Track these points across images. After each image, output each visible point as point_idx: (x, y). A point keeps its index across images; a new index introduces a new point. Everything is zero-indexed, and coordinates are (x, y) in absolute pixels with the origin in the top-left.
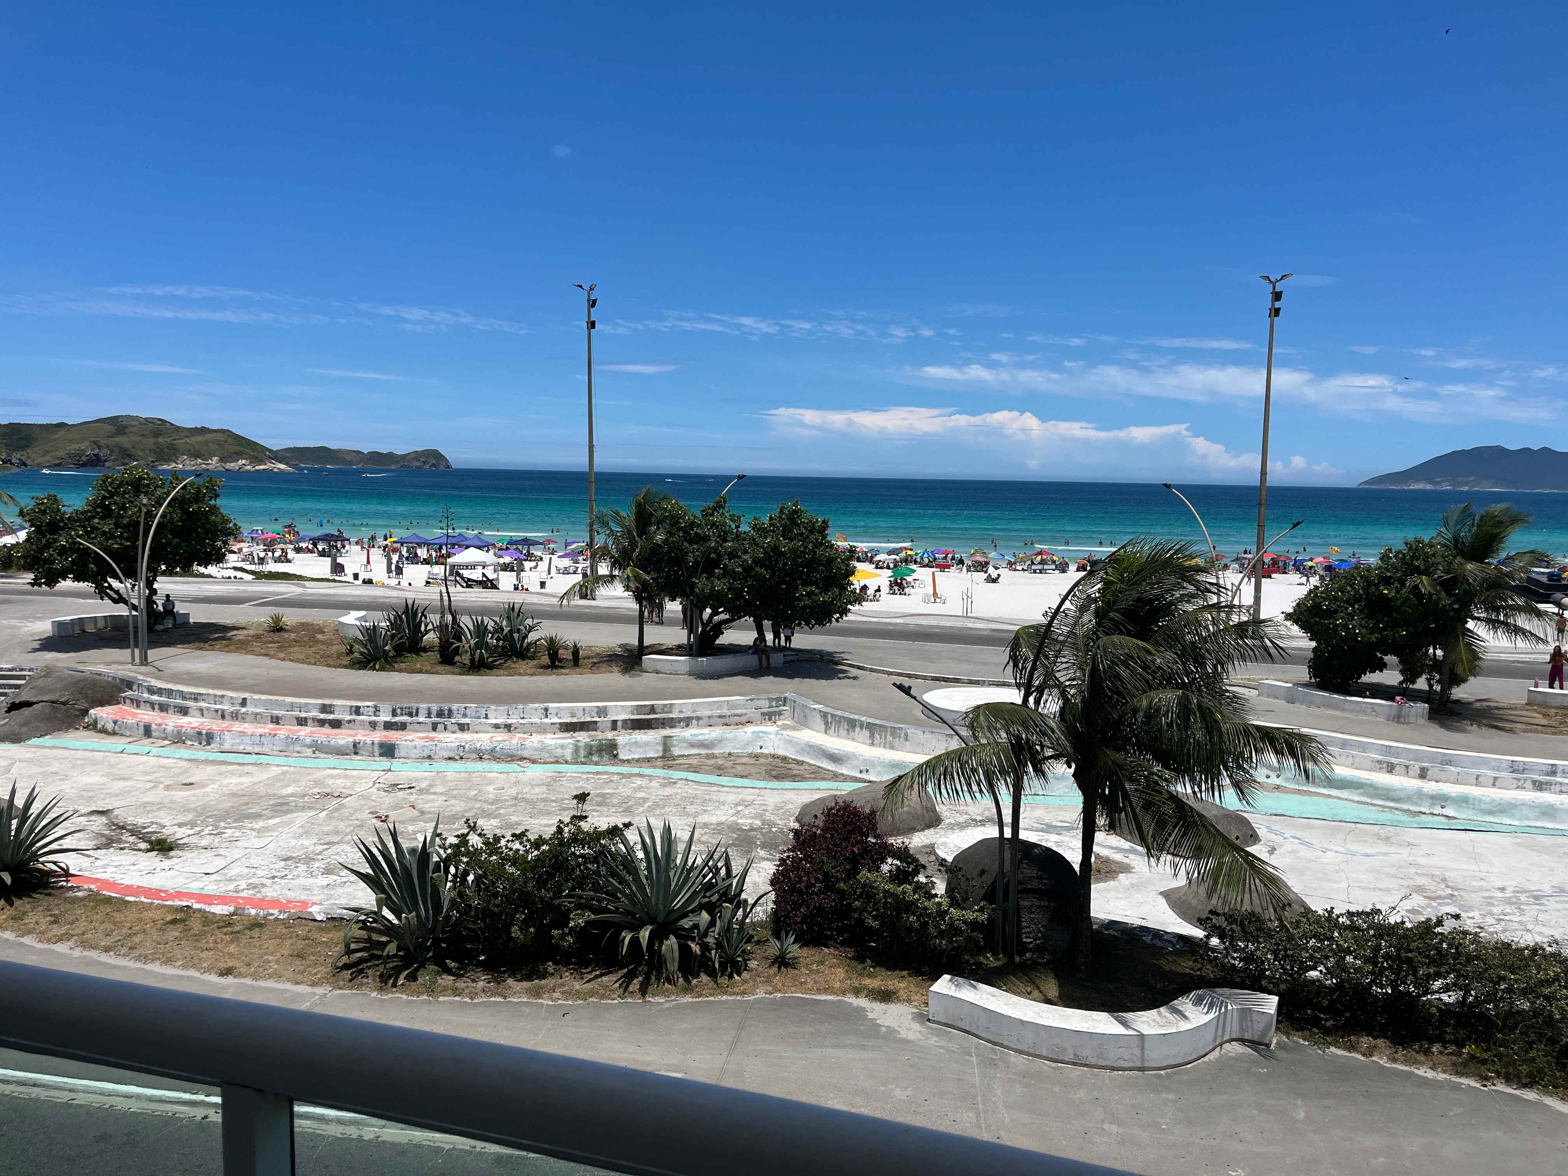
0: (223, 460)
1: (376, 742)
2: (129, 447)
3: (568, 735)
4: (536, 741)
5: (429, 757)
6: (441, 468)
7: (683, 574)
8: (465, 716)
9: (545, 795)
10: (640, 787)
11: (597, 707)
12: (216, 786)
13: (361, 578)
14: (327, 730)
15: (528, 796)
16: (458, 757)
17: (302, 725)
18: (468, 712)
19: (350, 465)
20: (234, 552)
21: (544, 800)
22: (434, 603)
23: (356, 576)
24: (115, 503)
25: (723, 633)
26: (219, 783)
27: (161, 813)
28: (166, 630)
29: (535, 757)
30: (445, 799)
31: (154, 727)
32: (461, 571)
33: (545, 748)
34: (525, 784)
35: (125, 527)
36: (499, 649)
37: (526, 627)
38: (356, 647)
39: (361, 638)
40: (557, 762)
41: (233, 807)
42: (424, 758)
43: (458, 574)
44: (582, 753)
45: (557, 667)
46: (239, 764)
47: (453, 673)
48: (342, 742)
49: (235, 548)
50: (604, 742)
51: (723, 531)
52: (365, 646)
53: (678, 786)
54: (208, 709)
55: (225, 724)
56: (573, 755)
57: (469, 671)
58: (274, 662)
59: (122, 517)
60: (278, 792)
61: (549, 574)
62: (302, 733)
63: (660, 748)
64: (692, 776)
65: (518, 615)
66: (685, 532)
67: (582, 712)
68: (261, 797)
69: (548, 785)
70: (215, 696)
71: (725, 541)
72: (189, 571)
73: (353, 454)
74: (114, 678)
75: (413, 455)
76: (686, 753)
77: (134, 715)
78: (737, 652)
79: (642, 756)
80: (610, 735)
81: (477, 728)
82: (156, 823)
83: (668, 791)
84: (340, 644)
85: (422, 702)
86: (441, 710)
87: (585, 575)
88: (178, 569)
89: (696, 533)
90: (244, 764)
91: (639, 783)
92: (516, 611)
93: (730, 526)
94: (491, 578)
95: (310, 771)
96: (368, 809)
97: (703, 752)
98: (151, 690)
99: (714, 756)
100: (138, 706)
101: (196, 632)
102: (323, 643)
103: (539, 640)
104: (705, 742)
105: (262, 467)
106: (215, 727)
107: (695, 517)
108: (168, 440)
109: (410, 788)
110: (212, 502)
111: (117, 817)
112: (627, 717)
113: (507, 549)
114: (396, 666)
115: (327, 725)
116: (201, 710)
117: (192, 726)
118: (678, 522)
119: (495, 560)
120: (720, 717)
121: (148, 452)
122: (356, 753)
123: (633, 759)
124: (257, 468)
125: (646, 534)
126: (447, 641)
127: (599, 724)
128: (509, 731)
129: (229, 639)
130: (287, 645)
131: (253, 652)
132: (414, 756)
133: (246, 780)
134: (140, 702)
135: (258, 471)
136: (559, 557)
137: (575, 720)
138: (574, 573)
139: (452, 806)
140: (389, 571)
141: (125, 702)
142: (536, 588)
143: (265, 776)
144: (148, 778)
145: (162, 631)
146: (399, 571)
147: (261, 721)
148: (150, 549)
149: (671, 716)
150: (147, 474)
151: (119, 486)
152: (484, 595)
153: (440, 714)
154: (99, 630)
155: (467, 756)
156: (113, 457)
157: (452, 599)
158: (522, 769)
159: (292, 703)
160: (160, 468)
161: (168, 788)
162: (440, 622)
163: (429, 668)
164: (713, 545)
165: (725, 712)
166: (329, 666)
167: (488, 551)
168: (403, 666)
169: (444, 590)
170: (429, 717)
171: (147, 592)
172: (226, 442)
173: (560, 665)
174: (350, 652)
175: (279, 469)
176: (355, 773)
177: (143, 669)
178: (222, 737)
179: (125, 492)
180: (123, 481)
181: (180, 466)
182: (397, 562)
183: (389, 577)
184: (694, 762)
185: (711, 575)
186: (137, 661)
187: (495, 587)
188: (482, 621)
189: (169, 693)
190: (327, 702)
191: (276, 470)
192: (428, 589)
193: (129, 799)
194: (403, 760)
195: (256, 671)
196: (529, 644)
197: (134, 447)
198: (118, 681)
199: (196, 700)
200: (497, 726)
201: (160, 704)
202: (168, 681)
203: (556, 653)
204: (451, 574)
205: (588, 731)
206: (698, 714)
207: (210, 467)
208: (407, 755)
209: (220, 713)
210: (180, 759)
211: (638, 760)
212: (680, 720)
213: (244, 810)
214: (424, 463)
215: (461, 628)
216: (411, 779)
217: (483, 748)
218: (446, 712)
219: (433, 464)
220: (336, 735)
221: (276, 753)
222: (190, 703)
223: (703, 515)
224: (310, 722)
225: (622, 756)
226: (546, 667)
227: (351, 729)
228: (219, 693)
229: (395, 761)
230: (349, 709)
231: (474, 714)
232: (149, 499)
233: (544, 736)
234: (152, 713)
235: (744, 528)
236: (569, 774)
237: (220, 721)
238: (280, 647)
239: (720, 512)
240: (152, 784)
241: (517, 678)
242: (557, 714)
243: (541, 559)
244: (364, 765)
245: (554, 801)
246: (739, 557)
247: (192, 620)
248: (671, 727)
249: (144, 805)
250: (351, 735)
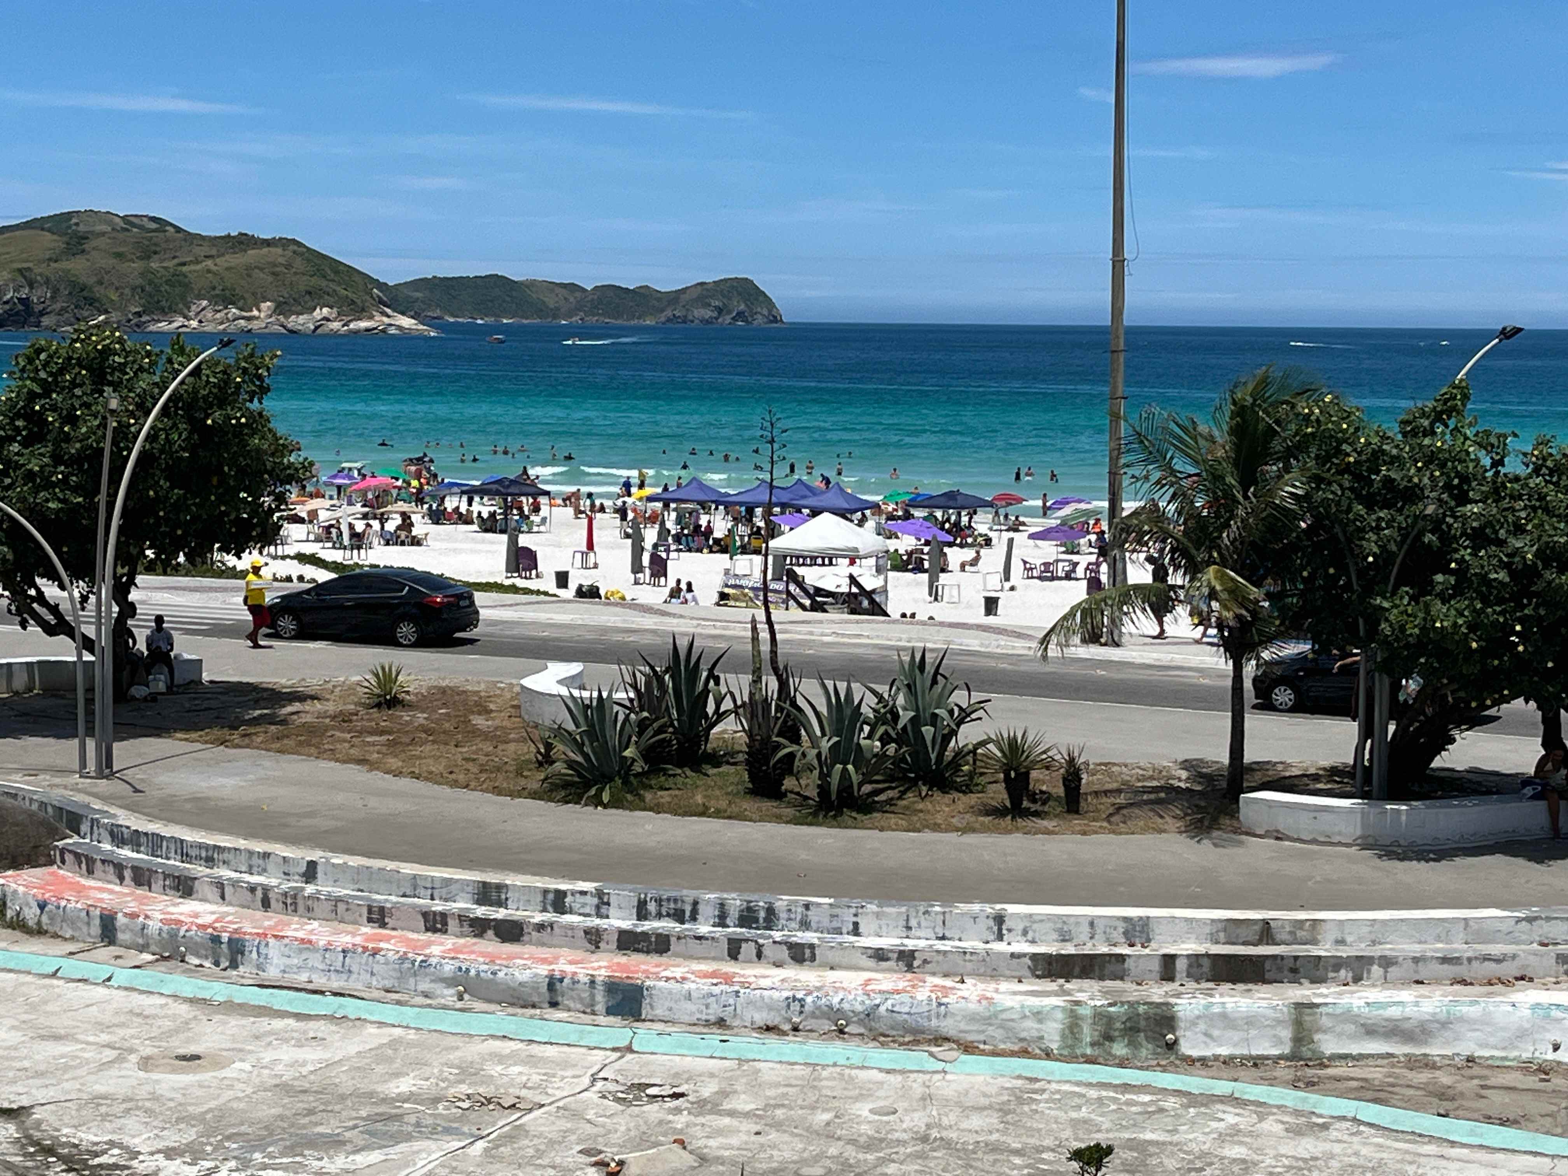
0: (282, 308)
1: (599, 979)
2: (92, 280)
3: (1052, 986)
4: (974, 998)
5: (721, 1023)
6: (759, 321)
7: (1348, 587)
8: (805, 925)
9: (995, 1136)
10: (1233, 1134)
11: (1126, 919)
12: (247, 1066)
13: (573, 585)
14: (490, 945)
15: (953, 1135)
16: (786, 1027)
17: (435, 930)
18: (813, 916)
19: (555, 317)
20: (301, 521)
21: (994, 1148)
22: (737, 647)
23: (562, 579)
24: (54, 408)
25: (1452, 741)
26: (252, 1059)
27: (131, 1123)
28: (153, 698)
29: (970, 1037)
30: (758, 1128)
31: (121, 919)
32: (799, 571)
33: (995, 1015)
34: (946, 1102)
35: (75, 461)
36: (888, 764)
37: (951, 712)
38: (559, 747)
39: (571, 727)
40: (1025, 1053)
41: (281, 1117)
42: (707, 1024)
43: (793, 577)
44: (1087, 1033)
45: (1026, 814)
46: (298, 1016)
47: (778, 819)
48: (523, 976)
49: (302, 511)
50: (1141, 1009)
51: (1458, 475)
52: (580, 747)
53: (1334, 1134)
54: (235, 883)
55: (269, 920)
56: (1063, 1037)
57: (815, 814)
58: (379, 779)
59: (67, 438)
60: (379, 1088)
61: (1007, 579)
62: (436, 950)
63: (1286, 1034)
64: (1370, 1112)
65: (934, 682)
66: (1357, 477)
67: (1086, 929)
68: (343, 1098)
69: (1003, 1110)
70: (251, 853)
71: (1463, 499)
72: (204, 563)
73: (563, 292)
74: (43, 805)
75: (695, 294)
76: (1355, 1049)
77: (80, 890)
78: (1489, 792)
79: (1237, 1052)
80: (1157, 992)
81: (833, 957)
82: (120, 1146)
83: (1307, 1147)
84: (524, 740)
85: (706, 886)
86: (749, 909)
87: (1094, 584)
88: (181, 559)
89: (1388, 481)
90: (308, 1017)
91: (1231, 1119)
92: (930, 669)
93: (1477, 461)
94: (868, 588)
95: (451, 1041)
96: (579, 1141)
97: (1400, 1049)
98: (118, 836)
99: (1427, 1064)
100: (90, 872)
101: (213, 704)
102: (486, 736)
103: (983, 744)
104: (1407, 1025)
105: (363, 324)
106: (248, 928)
107: (1384, 438)
108: (170, 264)
109: (676, 1096)
110: (255, 405)
111: (39, 1123)
112: (1201, 949)
113: (908, 516)
114: (648, 796)
115: (490, 933)
116: (220, 885)
117: (200, 921)
118: (1338, 451)
119: (877, 543)
120: (1445, 960)
121: (127, 291)
122: (554, 1004)
123: (1216, 1058)
124: (352, 326)
125: (1255, 482)
126: (766, 741)
127: (1129, 963)
128: (910, 968)
129: (284, 722)
130: (406, 739)
131: (333, 755)
132: (686, 1019)
133: (312, 1055)
134: (94, 861)
135: (356, 332)
136: (1032, 536)
137: (1069, 949)
138: (1068, 577)
139: (773, 1146)
140: (637, 568)
141: (63, 862)
142: (978, 615)
143: (353, 1049)
144: (104, 1038)
145: (145, 699)
146: (659, 568)
147: (348, 916)
148: (124, 514)
149: (1316, 951)
150: (120, 341)
151: (62, 371)
152: (853, 629)
153: (747, 918)
154: (16, 693)
155: (810, 1024)
156: (57, 306)
157: (779, 637)
158: (940, 1066)
159: (415, 877)
160: (152, 328)
161: (146, 1063)
162: (751, 695)
163: (723, 804)
164: (1430, 510)
165: (1458, 947)
166: (498, 791)
167: (861, 523)
168: (664, 797)
169: (761, 615)
170: (724, 925)
171: (116, 609)
172: (288, 266)
173: (1033, 807)
174: (547, 759)
175: (400, 328)
176: (550, 1051)
177: (103, 784)
178: (263, 950)
179: (74, 384)
180: (70, 358)
181: (194, 324)
182: (655, 546)
183: (636, 583)
184: (1376, 1074)
185: (1423, 588)
186: (91, 766)
187: (877, 609)
188: (849, 690)
189: (155, 842)
190: (493, 878)
191: (392, 331)
192: (724, 612)
193: (66, 1085)
194: (660, 1026)
195: (340, 798)
196: (959, 754)
197: (100, 283)
198: (50, 810)
199: (210, 861)
200: (880, 955)
201: (135, 869)
202: (153, 817)
203: (1025, 777)
204: (777, 578)
205: (1102, 978)
206: (1386, 949)
207: (255, 325)
208: (667, 1015)
209: (259, 893)
210: (175, 996)
211: (1228, 1061)
212: (1338, 963)
213: (304, 1127)
214: (720, 310)
215: (800, 710)
216: (677, 1075)
217: (846, 1006)
218: (762, 914)
219: (740, 314)
220: (510, 958)
221: (376, 994)
222: (199, 870)
223: (1405, 434)
224: (452, 924)
225: (1187, 1048)
226: (999, 812)
227: (543, 945)
228: (259, 847)
229: (642, 1029)
230: (540, 898)
231: (826, 922)
232: (123, 399)
233: (993, 986)
234: (118, 888)
235: (1513, 466)
236: (1054, 1086)
237: (259, 914)
238: (391, 744)
239: (1452, 423)
240: (115, 1053)
241: (928, 836)
242: (1025, 933)
243: (988, 542)
244: (571, 1032)
245: (1017, 1152)
246: (1501, 543)
247: (206, 677)
248: (1313, 982)
249: (97, 1100)
250: (544, 961)
